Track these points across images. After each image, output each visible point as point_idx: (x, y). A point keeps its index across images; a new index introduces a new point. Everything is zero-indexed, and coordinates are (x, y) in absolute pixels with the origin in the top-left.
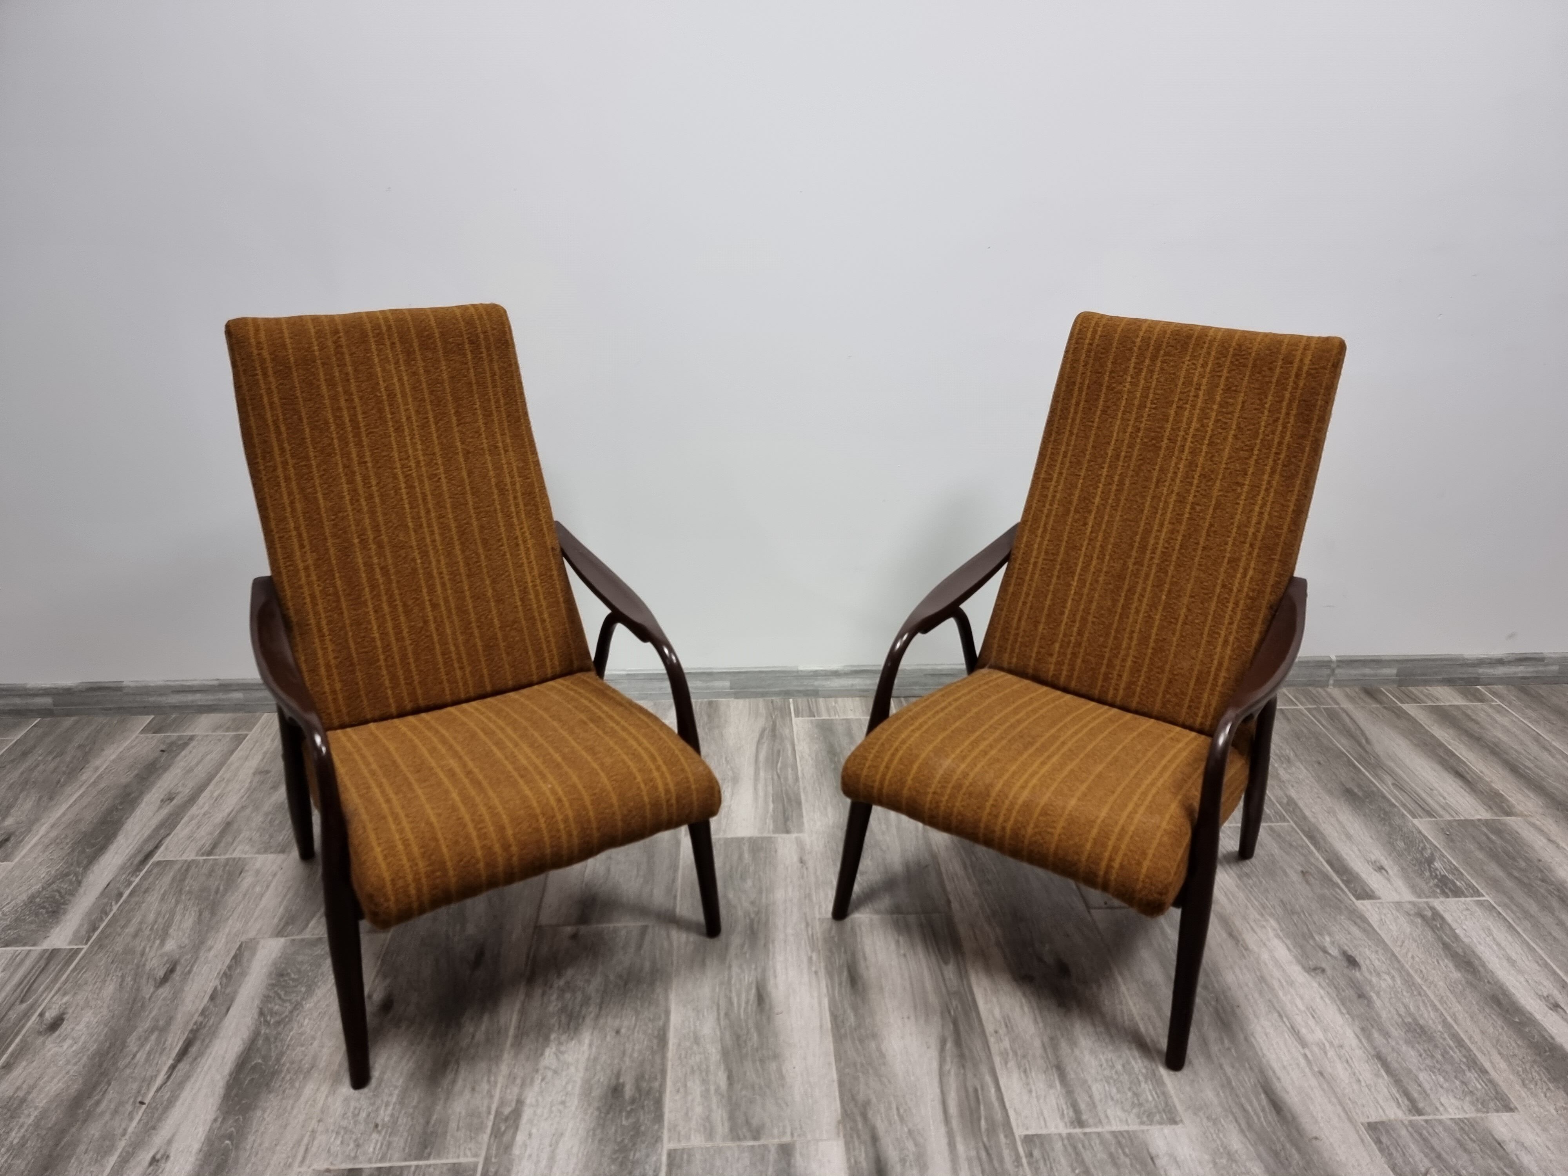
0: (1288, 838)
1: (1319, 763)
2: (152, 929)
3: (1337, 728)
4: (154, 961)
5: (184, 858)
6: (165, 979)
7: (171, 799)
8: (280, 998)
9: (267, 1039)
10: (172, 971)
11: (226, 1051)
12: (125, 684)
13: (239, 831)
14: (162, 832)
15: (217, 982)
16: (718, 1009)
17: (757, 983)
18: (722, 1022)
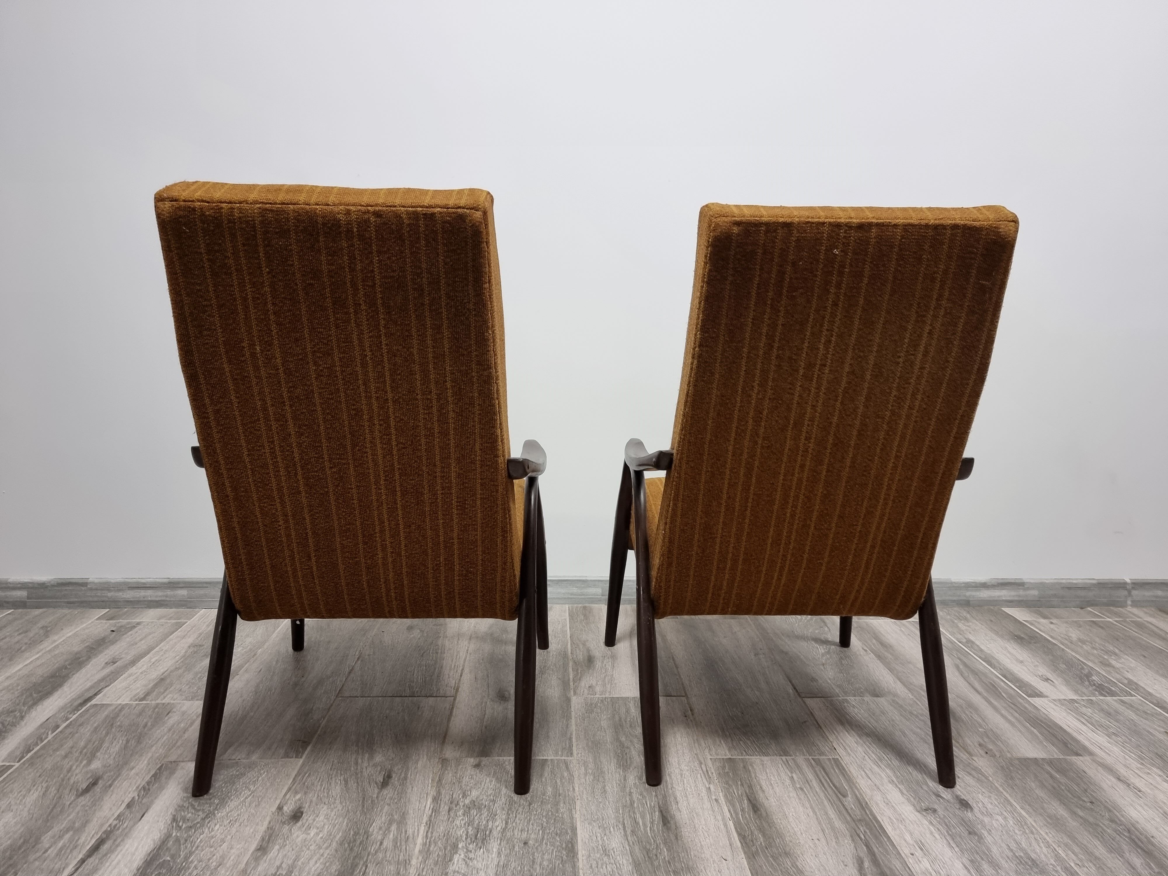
0: (1141, 708)
1: (1145, 656)
2: (81, 752)
3: (1149, 634)
4: (79, 776)
5: (119, 702)
6: (87, 790)
7: (114, 663)
8: (194, 808)
9: (177, 840)
10: (94, 784)
11: (136, 849)
12: (91, 580)
13: (171, 685)
14: (102, 684)
15: (136, 794)
16: (624, 828)
17: (659, 807)
18: (629, 838)
